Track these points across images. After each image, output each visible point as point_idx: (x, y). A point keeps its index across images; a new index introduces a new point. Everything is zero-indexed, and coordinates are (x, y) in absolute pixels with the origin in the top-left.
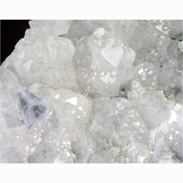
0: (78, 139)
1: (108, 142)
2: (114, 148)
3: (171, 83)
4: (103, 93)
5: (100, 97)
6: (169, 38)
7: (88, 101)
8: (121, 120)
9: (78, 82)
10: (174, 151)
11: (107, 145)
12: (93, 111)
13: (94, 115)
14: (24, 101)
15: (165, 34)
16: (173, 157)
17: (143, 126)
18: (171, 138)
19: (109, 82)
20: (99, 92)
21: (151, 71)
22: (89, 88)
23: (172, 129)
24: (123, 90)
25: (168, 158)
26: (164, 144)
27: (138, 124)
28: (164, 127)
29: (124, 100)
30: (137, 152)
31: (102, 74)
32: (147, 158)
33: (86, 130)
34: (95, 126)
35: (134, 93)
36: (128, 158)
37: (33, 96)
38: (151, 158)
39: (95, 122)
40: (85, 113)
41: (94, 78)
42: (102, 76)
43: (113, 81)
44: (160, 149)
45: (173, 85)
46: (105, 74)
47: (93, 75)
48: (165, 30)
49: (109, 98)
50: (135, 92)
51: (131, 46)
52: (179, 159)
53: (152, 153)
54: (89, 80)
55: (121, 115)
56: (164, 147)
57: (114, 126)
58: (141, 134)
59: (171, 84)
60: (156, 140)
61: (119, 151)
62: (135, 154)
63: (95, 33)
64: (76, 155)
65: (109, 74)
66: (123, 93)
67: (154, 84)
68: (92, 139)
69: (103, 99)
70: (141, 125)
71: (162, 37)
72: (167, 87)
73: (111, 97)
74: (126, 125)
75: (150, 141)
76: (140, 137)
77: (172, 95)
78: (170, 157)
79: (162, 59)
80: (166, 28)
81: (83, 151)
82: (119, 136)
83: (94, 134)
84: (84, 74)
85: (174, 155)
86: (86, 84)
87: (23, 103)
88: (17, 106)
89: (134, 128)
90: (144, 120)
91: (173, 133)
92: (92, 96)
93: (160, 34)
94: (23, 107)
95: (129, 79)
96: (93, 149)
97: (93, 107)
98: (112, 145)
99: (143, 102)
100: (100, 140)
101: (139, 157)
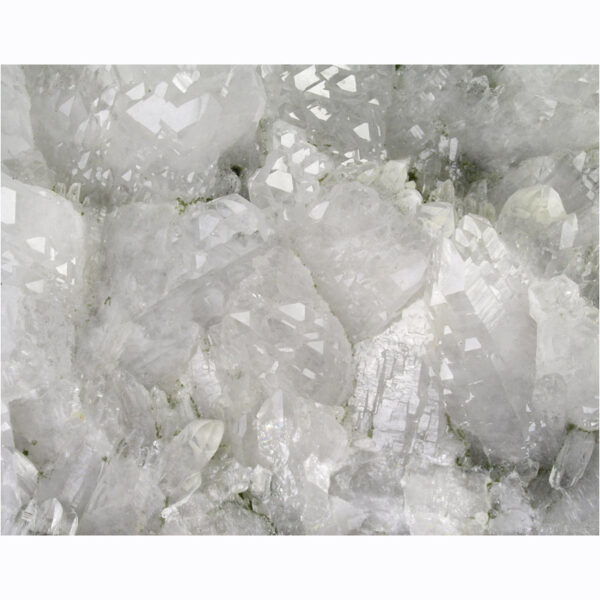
0: (42, 392)
1: (173, 403)
2: (195, 427)
3: (442, 137)
4: (148, 184)
5: (133, 203)
7: (78, 221)
8: (226, 298)
9: (43, 141)
10: (460, 435)
11: (171, 414)
12: (104, 269)
13: (108, 284)
16: (458, 461)
17: (319, 322)
18: (447, 374)
20: (127, 177)
21: (352, 79)
22: (82, 164)
23: (447, 330)
24: (237, 170)
25: (436, 466)
26: (415, 401)
27: (297, 311)
28: (414, 330)
29: (237, 206)
30: (295, 440)
31: (138, 92)
32: (346, 469)
33: (75, 350)
34: (118, 335)
36: (259, 470)
38: (364, 468)
39: (113, 312)
40: (63, 269)
41: (104, 115)
42: (132, 103)
43: (180, 118)
44: (402, 425)
45: (451, 147)
46: (149, 92)
47: (101, 105)
49: (174, 208)
50: (278, 164)
52: (487, 466)
53: (365, 443)
54: (83, 127)
55: (225, 278)
56: (418, 415)
57: (196, 330)
58: (313, 360)
59: (443, 143)
60: (382, 387)
61: (218, 439)
62: (291, 448)
64: (35, 463)
65: (162, 88)
68: (105, 391)
69: (145, 208)
70: (309, 318)
72: (424, 155)
73: (183, 203)
74: (244, 317)
75: (360, 393)
76: (308, 373)
77: (447, 187)
78: (445, 460)
81: (63, 447)
82: (219, 371)
83: (110, 368)
84: (62, 100)
85: (460, 448)
86: (73, 145)
89: (278, 329)
90: (327, 298)
91: (453, 351)
92: (98, 199)
96: (110, 435)
97: (103, 249)
98: (191, 414)
99: (318, 212)
100: (140, 394)
101: (307, 463)
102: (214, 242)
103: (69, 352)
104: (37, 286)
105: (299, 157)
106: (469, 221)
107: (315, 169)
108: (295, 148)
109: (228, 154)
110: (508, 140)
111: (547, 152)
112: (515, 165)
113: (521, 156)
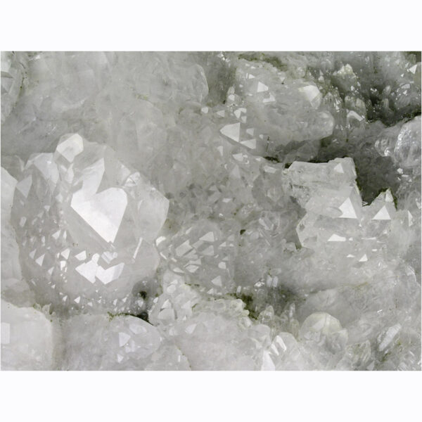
3: (269, 276)
4: (90, 304)
5: (82, 315)
6: (259, 159)
13: (68, 361)
15: (249, 149)
19: (96, 278)
20: (77, 300)
21: (211, 247)
29: (141, 326)
31: (82, 256)
35: (161, 310)
41: (63, 264)
42: (80, 263)
43: (107, 276)
45: (274, 282)
46: (89, 258)
47: (62, 258)
48: (250, 137)
49: (106, 317)
50: (166, 303)
51: (154, 181)
54: (50, 271)
63: (61, 148)
65: (96, 257)
66: (141, 303)
67: (217, 281)
69: (88, 318)
71: (239, 157)
72: (258, 285)
73: (111, 315)
77: (269, 312)
79: (245, 213)
80: (250, 131)
84: (37, 256)
92: (60, 311)
93: (237, 148)
95: (155, 268)
97: (64, 341)
99: (190, 329)
106: (279, 339)
107: (189, 304)
110: (308, 279)
111: (332, 286)
113: (318, 288)
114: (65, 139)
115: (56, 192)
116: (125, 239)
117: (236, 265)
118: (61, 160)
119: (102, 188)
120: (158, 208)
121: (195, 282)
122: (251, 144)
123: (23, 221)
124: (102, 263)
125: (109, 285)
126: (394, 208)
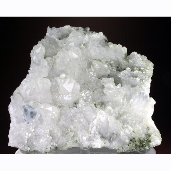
0: (53, 129)
1: (68, 130)
2: (71, 133)
4: (65, 105)
6: (97, 78)
7: (58, 110)
8: (74, 119)
9: (53, 100)
10: (101, 134)
11: (68, 132)
12: (61, 115)
13: (61, 117)
14: (26, 109)
15: (95, 76)
16: (101, 137)
17: (84, 121)
18: (99, 127)
19: (67, 100)
20: (63, 105)
21: (88, 94)
22: (58, 103)
23: (98, 122)
24: (75, 104)
25: (98, 138)
26: (95, 130)
27: (82, 120)
28: (95, 122)
29: (75, 108)
30: (82, 134)
31: (64, 96)
32: (88, 138)
33: (57, 124)
34: (62, 122)
36: (78, 138)
37: (30, 107)
38: (90, 138)
39: (61, 120)
40: (56, 115)
41: (60, 98)
42: (64, 97)
43: (69, 99)
44: (94, 133)
46: (66, 96)
47: (60, 97)
48: (95, 74)
49: (68, 108)
50: (80, 104)
51: (78, 82)
52: (104, 138)
53: (90, 135)
54: (58, 99)
55: (74, 116)
56: (96, 132)
57: (71, 122)
58: (84, 126)
59: (99, 100)
60: (92, 129)
61: (73, 135)
62: (81, 135)
63: (61, 76)
64: (52, 137)
65: (67, 96)
66: (75, 105)
67: (89, 100)
68: (60, 129)
69: (65, 108)
70: (83, 120)
71: (93, 78)
72: (97, 102)
74: (76, 121)
75: (89, 129)
76: (83, 127)
77: (99, 106)
78: (99, 137)
79: (94, 88)
80: (95, 73)
81: (55, 135)
82: (73, 127)
83: (61, 126)
84: (56, 96)
85: (101, 136)
86: (57, 101)
87: (26, 111)
88: (22, 112)
89: (80, 122)
90: (85, 118)
91: (99, 125)
92: (60, 107)
93: (93, 76)
94: (25, 113)
95: (78, 98)
96: (61, 134)
97: (60, 112)
98: (70, 132)
99: (84, 109)
100: (64, 129)
101: (83, 137)
102: (73, 113)
103: (56, 125)
104: (53, 117)
105: (82, 103)
106: (101, 111)
107: (84, 104)
108: (82, 102)
109: (74, 102)
110: (106, 100)
111: (110, 102)
112: (107, 103)
113: (108, 102)
114: (61, 75)
115: (59, 85)
116: (73, 93)
117: (93, 98)
118: (61, 78)
119: (69, 83)
120: (78, 87)
121: (85, 101)
122: (95, 75)
123: (53, 90)
124: (69, 97)
125: (70, 101)
126: (121, 86)
